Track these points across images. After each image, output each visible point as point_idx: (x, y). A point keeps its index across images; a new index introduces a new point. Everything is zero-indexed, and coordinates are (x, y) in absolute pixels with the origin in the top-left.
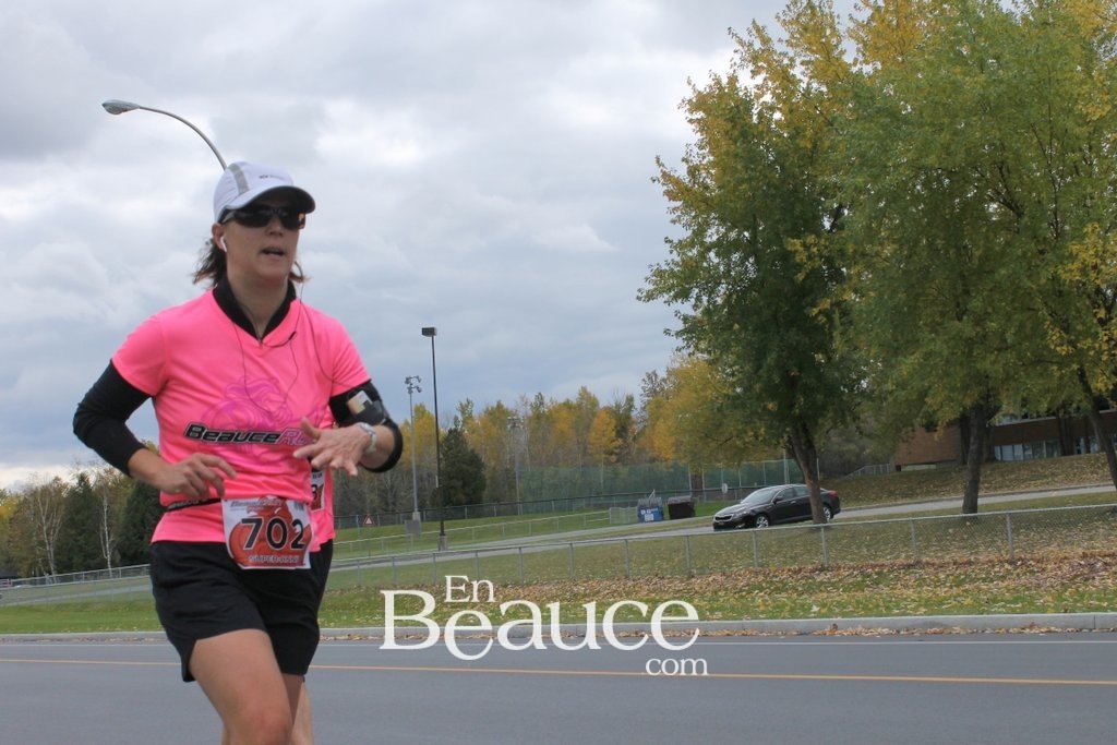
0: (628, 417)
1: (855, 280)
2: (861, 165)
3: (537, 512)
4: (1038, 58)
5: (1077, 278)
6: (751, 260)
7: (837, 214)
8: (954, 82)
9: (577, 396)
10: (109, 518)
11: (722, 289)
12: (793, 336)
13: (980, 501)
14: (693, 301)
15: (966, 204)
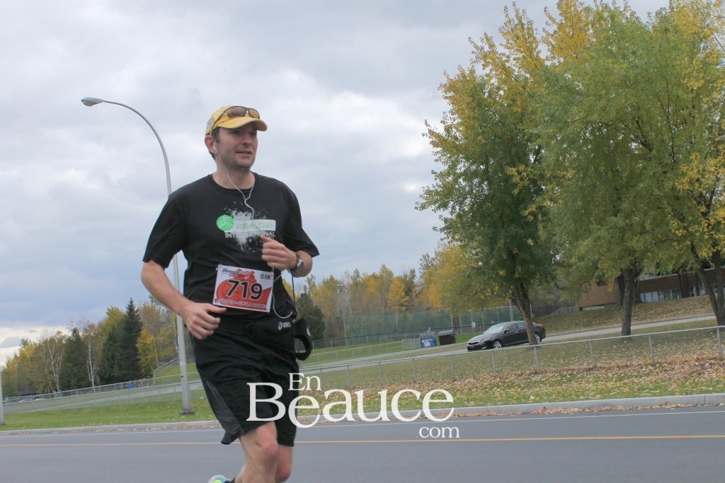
0: (412, 283)
1: (550, 193)
2: (552, 121)
3: (357, 343)
4: (660, 51)
5: (687, 187)
6: (486, 183)
7: (537, 152)
8: (607, 69)
9: (380, 270)
10: (92, 356)
11: (468, 201)
12: (513, 229)
13: (632, 328)
14: (450, 209)
15: (617, 144)
